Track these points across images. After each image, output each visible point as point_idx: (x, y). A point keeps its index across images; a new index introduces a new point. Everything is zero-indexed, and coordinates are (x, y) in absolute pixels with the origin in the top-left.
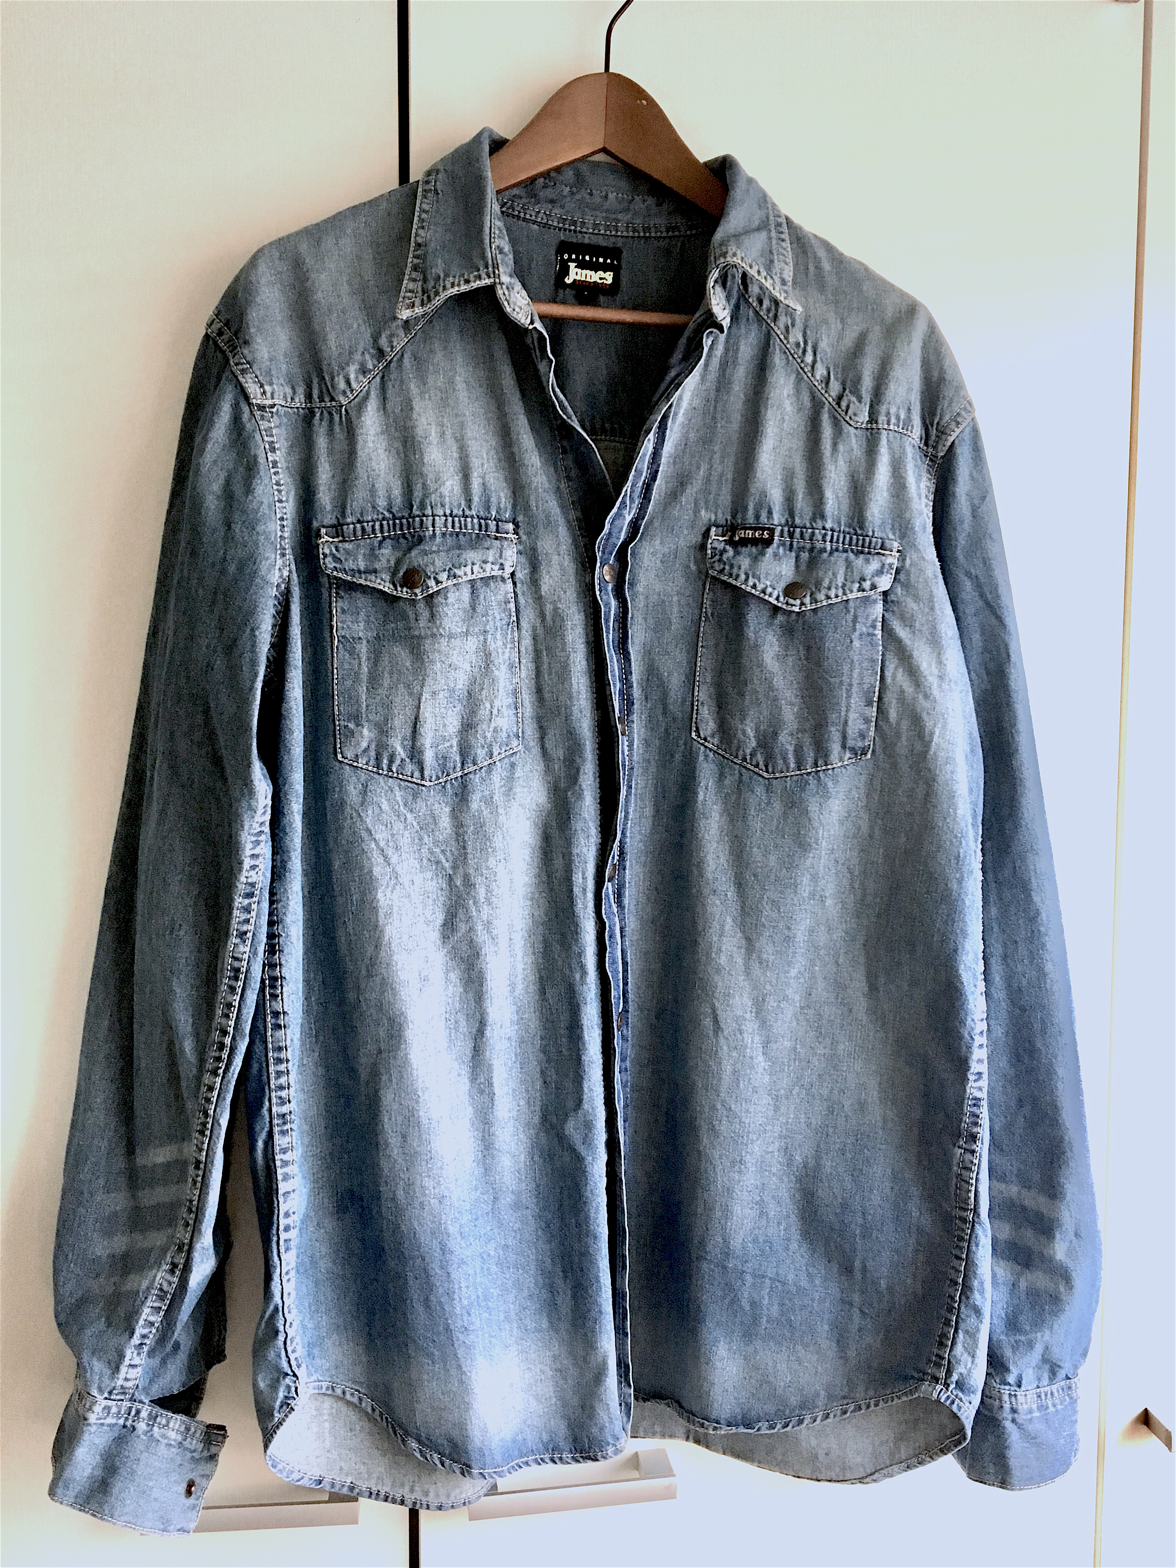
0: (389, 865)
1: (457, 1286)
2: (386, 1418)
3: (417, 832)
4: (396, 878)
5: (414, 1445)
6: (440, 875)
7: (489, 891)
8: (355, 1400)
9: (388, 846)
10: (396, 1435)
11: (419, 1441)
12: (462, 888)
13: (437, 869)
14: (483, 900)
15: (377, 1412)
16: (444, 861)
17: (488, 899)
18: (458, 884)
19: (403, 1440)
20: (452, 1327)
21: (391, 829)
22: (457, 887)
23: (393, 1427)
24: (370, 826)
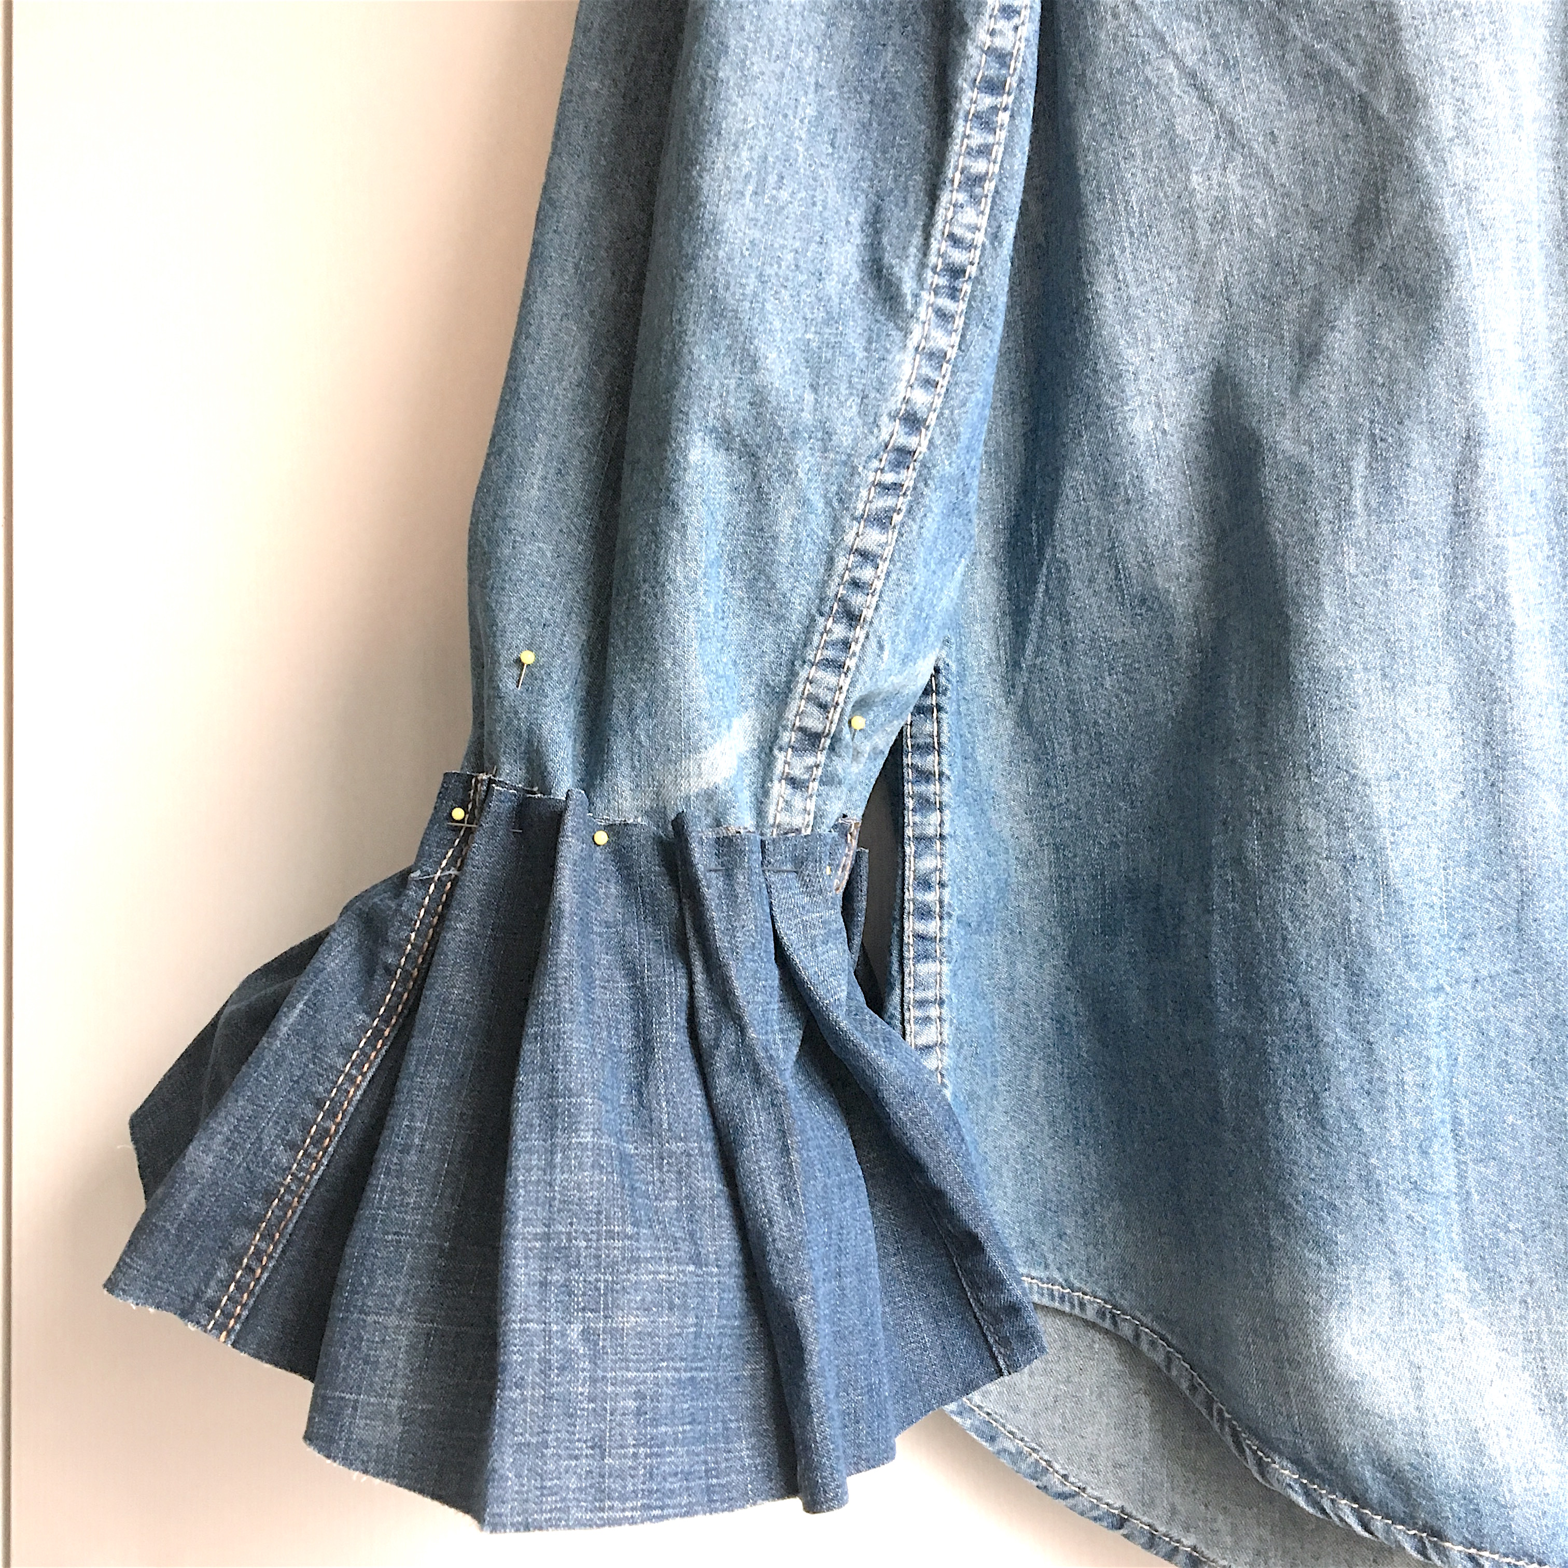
0: (1211, 104)
1: (1391, 1078)
2: (1220, 1412)
3: (1271, 15)
4: (1232, 133)
5: (1287, 1473)
6: (1339, 104)
7: (1462, 110)
8: (1159, 1357)
9: (1206, 63)
10: (1242, 1452)
11: (1299, 1463)
12: (1392, 118)
13: (1328, 92)
14: (1451, 134)
15: (1200, 1397)
16: (1343, 65)
17: (1461, 133)
18: (1384, 110)
19: (1260, 1463)
20: (1380, 1175)
21: (1209, 26)
22: (1381, 118)
23: (1235, 1435)
24: (1159, 25)
